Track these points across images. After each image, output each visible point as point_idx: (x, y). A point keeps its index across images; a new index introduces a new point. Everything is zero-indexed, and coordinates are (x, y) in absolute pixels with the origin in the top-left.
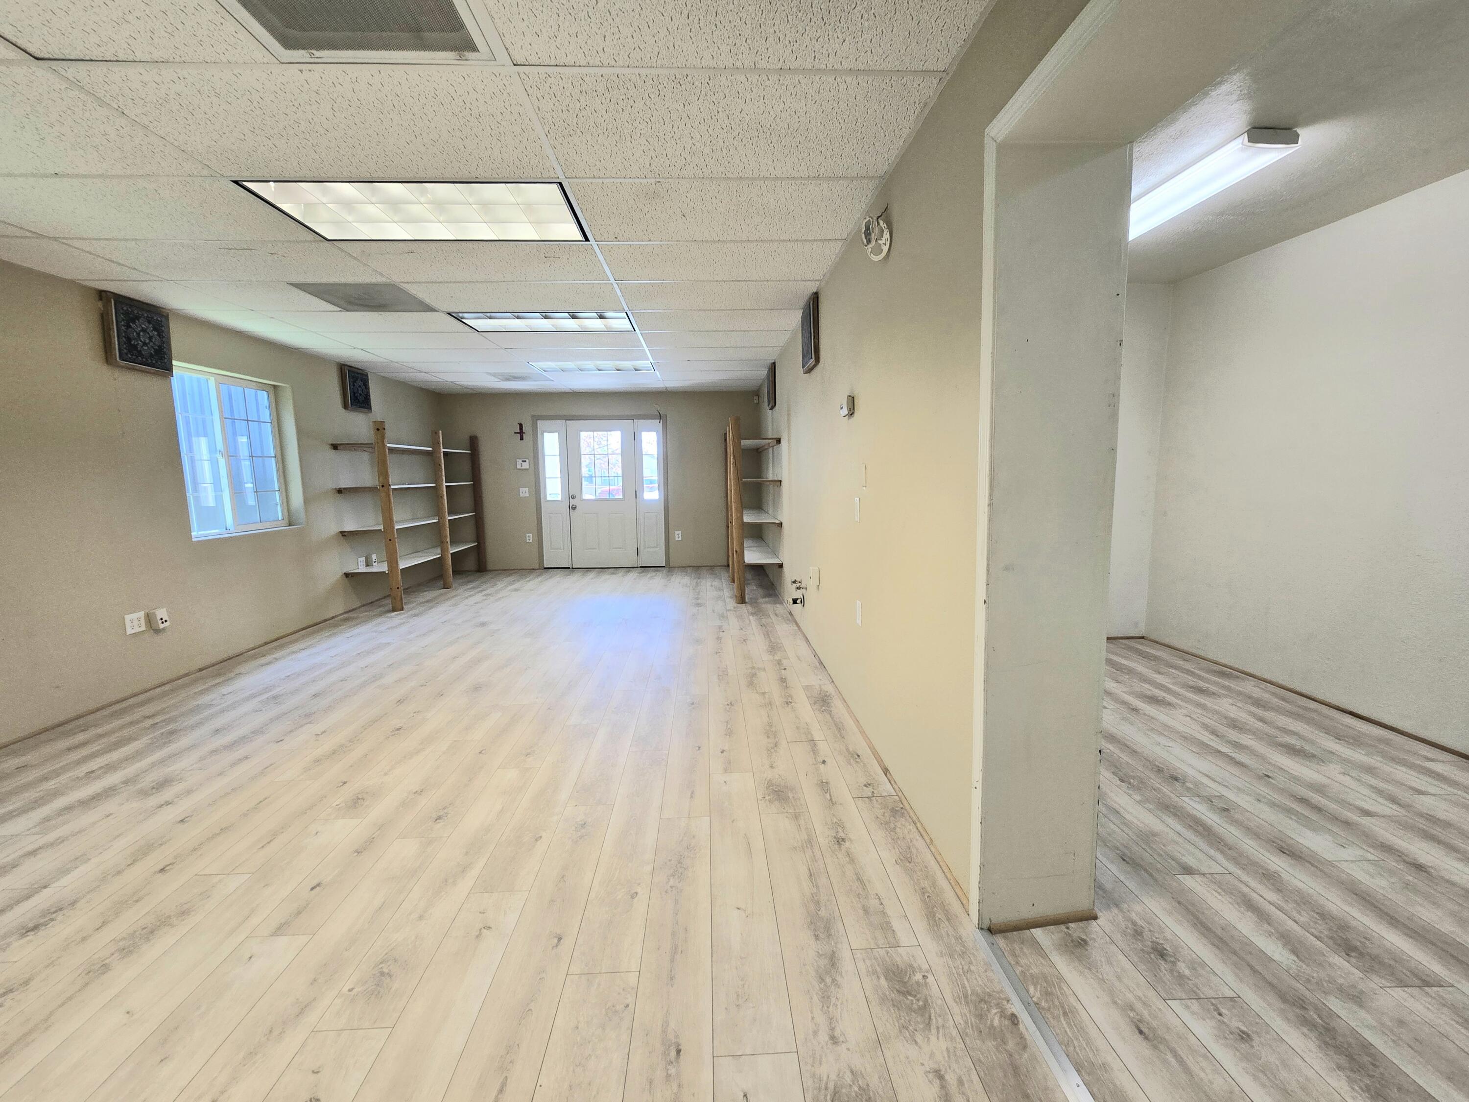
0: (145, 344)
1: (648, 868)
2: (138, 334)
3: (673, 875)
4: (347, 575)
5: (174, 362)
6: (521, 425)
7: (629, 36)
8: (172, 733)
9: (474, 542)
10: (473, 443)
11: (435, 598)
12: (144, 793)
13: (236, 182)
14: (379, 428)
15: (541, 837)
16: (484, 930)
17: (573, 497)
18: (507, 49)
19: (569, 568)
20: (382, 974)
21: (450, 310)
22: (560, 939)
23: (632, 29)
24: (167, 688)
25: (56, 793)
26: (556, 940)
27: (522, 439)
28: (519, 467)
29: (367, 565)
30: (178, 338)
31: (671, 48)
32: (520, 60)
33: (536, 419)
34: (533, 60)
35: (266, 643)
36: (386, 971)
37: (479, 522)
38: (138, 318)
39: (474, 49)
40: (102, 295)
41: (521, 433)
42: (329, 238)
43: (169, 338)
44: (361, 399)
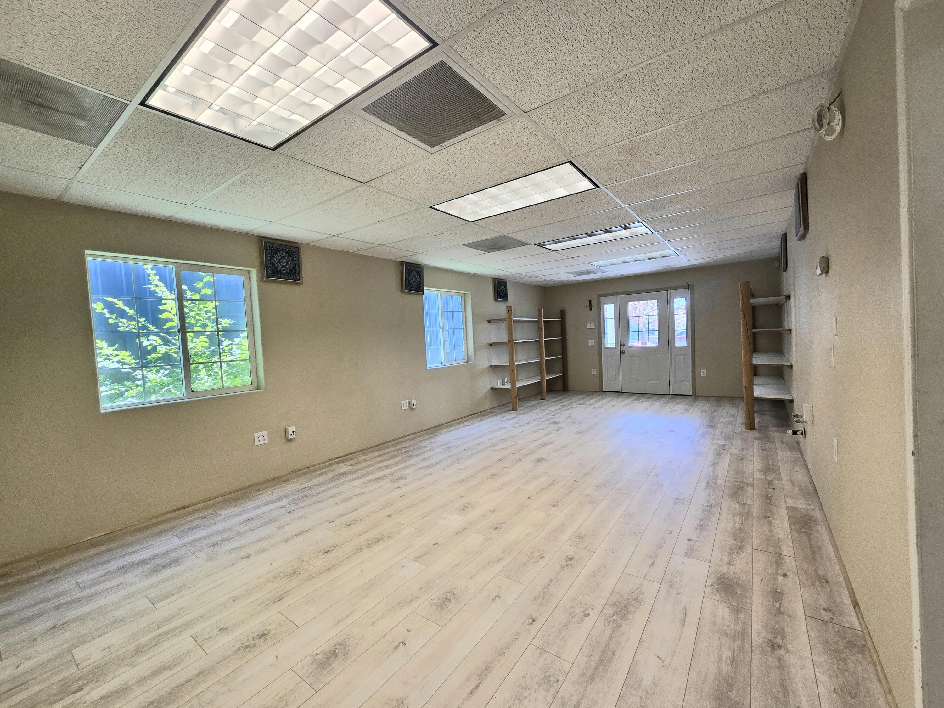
0: (414, 282)
1: (603, 602)
2: (412, 278)
3: (617, 613)
4: (492, 389)
5: (424, 288)
6: (590, 301)
7: (581, 70)
8: (410, 456)
9: (561, 373)
10: (563, 314)
11: (535, 405)
12: (393, 481)
13: (431, 207)
14: (509, 310)
15: (544, 557)
16: (497, 597)
17: (623, 345)
18: (519, 107)
19: (619, 392)
20: (447, 598)
21: (536, 243)
22: (534, 621)
23: (581, 67)
24: (414, 436)
26: (531, 621)
27: (591, 309)
28: (588, 327)
29: (502, 384)
30: (427, 277)
31: (609, 65)
32: (526, 108)
33: (600, 296)
34: (534, 106)
35: (454, 421)
36: (448, 598)
37: (564, 361)
38: (412, 271)
39: (504, 114)
40: (402, 263)
41: (590, 306)
42: (471, 221)
43: (423, 278)
44: (503, 295)
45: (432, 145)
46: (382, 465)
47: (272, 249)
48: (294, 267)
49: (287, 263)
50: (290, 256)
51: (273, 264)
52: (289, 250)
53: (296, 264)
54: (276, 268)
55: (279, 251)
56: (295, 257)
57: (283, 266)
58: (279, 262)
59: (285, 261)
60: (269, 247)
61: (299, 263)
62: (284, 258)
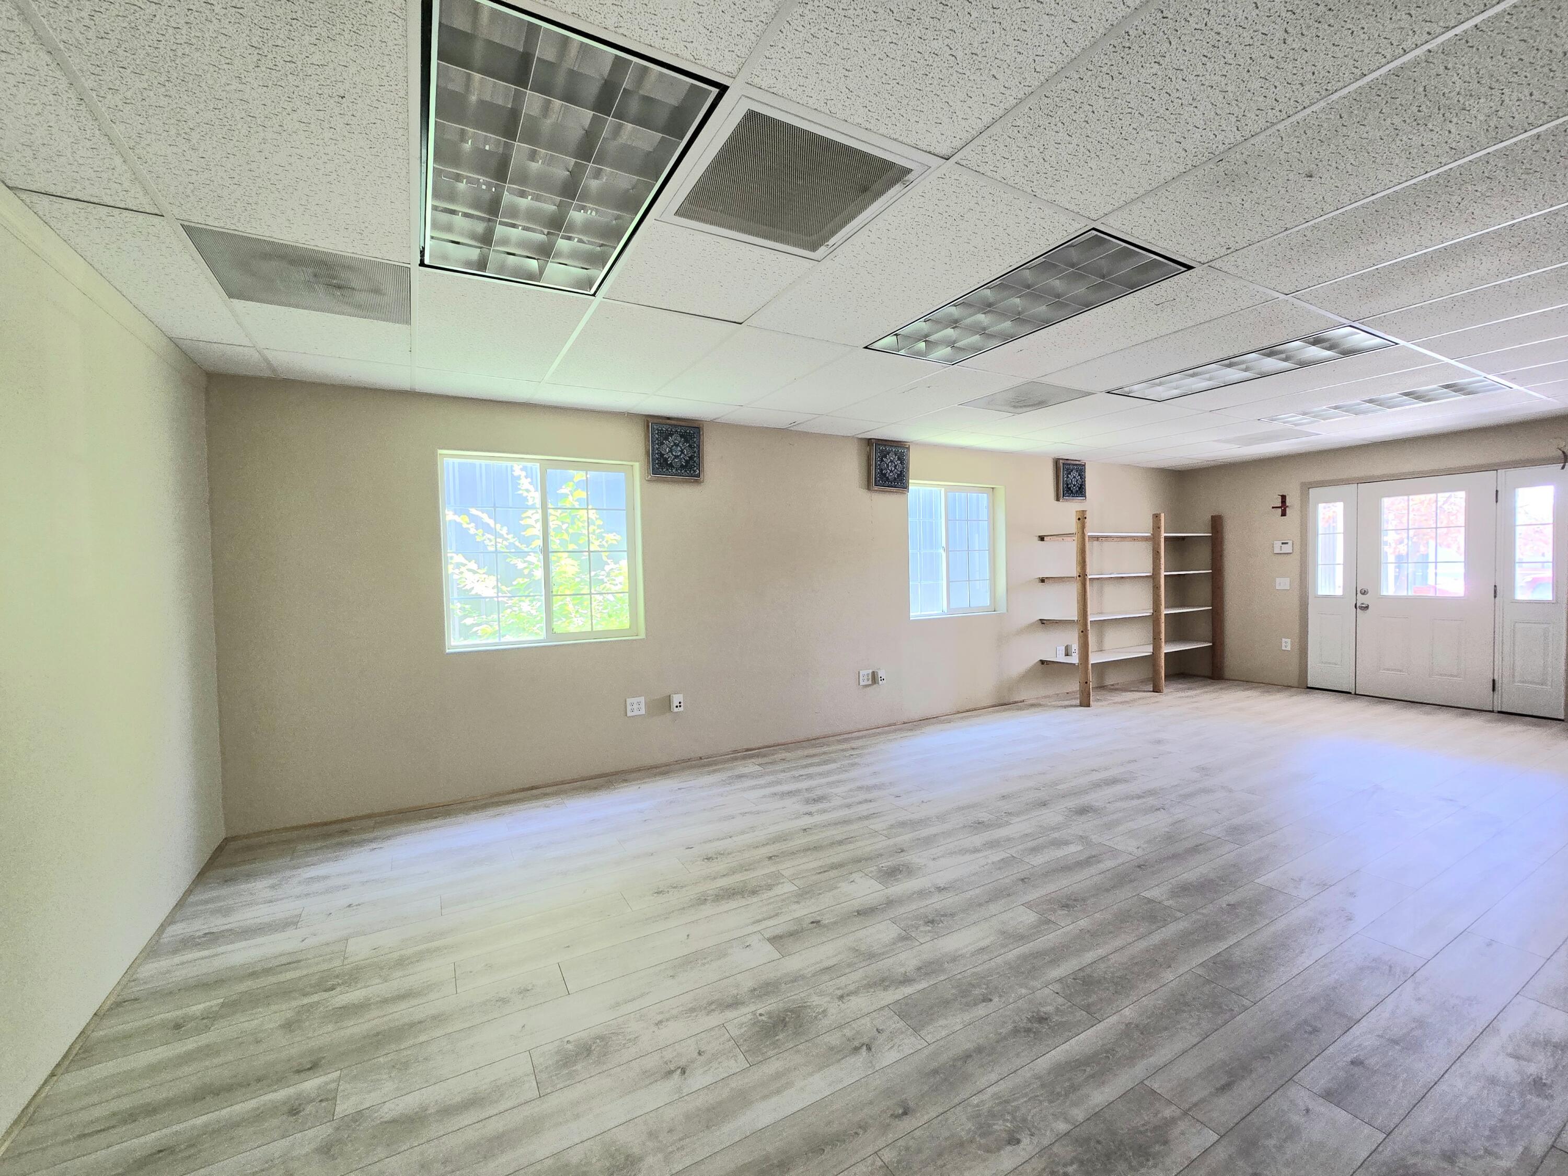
0: (891, 471)
2: (888, 465)
4: (1042, 662)
5: (910, 481)
6: (1284, 498)
7: (1016, 55)
8: (853, 765)
9: (1205, 641)
10: (1217, 523)
11: (1134, 700)
12: (808, 802)
13: (866, 348)
14: (1082, 518)
15: (991, 1000)
16: (865, 1048)
17: (1364, 593)
18: (930, 153)
19: (1350, 693)
20: (783, 1020)
21: (1109, 388)
22: (905, 1113)
23: (1012, 48)
24: (877, 730)
25: (779, 783)
26: (900, 1111)
27: (1284, 514)
28: (1277, 550)
29: (1067, 655)
30: (915, 460)
31: (1073, 25)
33: (1306, 487)
34: (958, 143)
35: (959, 712)
36: (787, 1020)
37: (1216, 617)
38: (888, 453)
39: (909, 171)
40: (869, 442)
41: (1283, 507)
43: (908, 463)
44: (1075, 489)
45: (814, 247)
46: (802, 772)
47: (660, 432)
48: (691, 458)
49: (682, 451)
50: (686, 441)
51: (662, 455)
52: (686, 432)
53: (695, 452)
54: (666, 460)
55: (671, 435)
56: (694, 442)
57: (676, 457)
58: (671, 451)
59: (679, 448)
60: (658, 430)
61: (699, 451)
62: (677, 445)
